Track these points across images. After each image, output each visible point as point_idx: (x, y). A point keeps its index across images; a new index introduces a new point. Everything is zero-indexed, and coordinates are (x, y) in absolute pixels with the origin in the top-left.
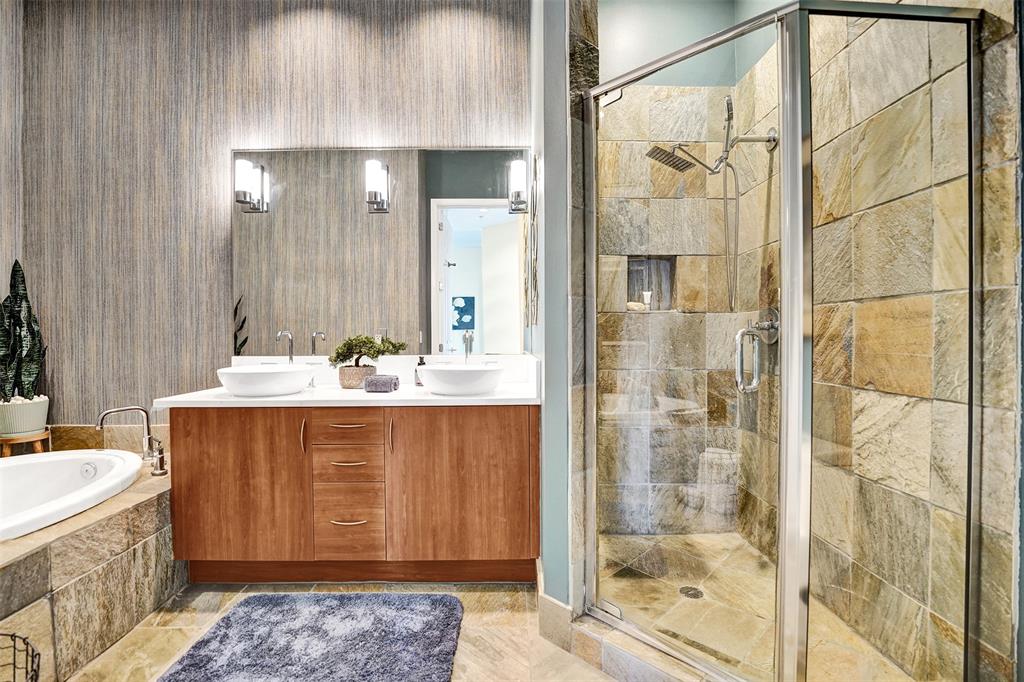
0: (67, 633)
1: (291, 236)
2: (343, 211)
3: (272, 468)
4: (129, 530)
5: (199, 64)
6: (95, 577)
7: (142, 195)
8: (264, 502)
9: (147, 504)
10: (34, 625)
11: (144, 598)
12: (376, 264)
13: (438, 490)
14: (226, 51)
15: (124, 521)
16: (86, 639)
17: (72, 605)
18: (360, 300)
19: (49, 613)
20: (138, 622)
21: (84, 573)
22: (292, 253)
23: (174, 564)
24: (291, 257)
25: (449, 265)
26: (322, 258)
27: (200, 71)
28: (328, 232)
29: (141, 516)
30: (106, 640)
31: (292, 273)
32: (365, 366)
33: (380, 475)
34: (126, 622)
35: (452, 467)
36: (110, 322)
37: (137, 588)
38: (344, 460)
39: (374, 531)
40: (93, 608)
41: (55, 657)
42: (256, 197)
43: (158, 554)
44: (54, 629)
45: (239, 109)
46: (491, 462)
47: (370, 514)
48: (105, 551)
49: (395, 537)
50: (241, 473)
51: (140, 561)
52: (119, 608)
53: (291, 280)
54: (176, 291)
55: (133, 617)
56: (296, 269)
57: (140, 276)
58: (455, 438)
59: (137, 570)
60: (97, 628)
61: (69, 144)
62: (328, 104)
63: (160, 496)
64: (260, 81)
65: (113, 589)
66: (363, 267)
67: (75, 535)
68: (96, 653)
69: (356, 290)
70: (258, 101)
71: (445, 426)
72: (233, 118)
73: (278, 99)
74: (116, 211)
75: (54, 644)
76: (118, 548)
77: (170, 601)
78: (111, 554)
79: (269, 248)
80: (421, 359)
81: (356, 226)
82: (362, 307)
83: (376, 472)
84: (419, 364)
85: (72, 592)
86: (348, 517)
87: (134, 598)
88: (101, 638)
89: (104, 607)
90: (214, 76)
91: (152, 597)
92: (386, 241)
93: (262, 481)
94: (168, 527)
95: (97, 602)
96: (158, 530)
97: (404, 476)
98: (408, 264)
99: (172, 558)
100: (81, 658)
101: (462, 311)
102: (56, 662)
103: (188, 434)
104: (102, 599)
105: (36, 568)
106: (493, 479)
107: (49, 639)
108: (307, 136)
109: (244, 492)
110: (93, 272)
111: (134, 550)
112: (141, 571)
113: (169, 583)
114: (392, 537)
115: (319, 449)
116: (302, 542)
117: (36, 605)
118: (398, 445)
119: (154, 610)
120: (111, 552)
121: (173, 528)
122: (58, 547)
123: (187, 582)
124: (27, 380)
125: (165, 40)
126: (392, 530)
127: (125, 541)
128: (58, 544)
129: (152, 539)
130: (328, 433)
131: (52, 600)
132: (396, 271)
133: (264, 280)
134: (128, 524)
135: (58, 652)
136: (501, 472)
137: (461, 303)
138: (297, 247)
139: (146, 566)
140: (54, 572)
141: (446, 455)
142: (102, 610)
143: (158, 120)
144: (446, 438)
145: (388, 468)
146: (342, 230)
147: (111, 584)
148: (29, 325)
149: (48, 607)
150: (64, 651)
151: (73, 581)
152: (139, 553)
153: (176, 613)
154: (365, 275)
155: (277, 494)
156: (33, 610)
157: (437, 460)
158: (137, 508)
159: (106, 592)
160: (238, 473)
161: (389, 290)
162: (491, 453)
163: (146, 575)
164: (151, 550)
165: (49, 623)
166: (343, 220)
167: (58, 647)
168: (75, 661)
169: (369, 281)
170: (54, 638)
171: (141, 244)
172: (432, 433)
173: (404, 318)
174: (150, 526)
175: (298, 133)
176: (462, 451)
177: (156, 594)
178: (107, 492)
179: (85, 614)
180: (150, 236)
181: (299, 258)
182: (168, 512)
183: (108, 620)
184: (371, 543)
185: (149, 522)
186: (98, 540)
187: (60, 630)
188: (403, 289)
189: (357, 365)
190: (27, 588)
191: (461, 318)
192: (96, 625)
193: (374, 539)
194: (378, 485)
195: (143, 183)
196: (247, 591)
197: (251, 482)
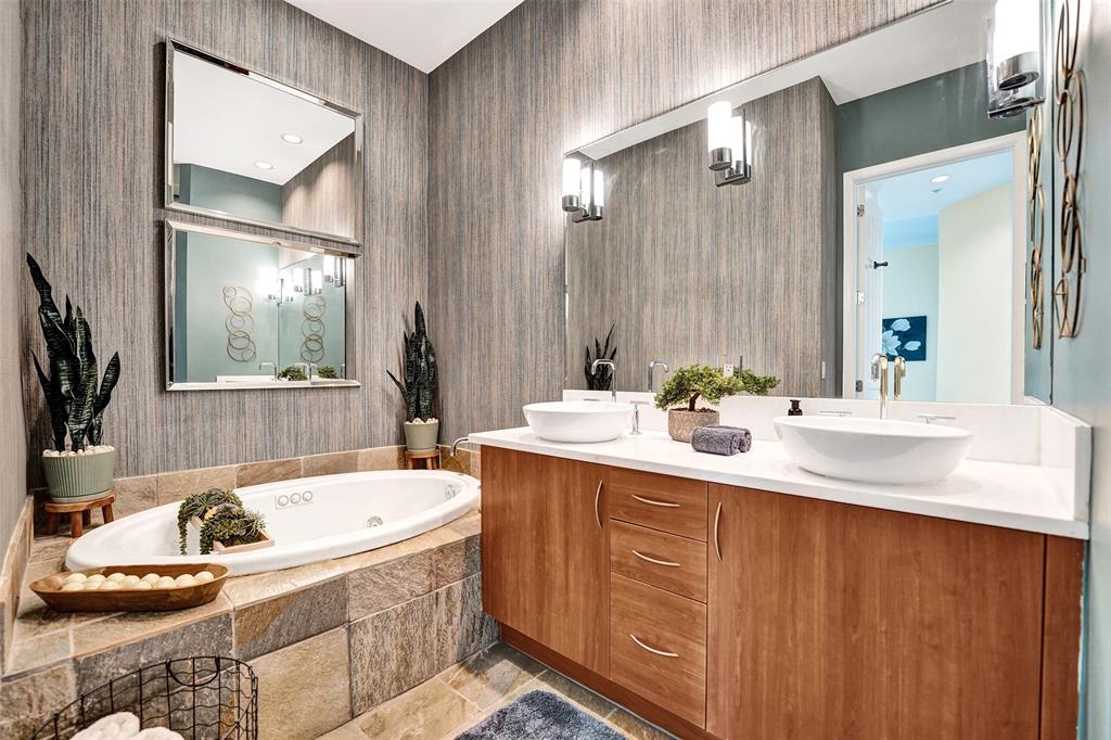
0: (363, 668)
1: (659, 255)
2: (717, 214)
3: (567, 538)
4: (431, 571)
5: (537, 72)
6: (394, 617)
7: (496, 226)
8: (558, 578)
9: (453, 547)
10: (332, 652)
11: (446, 647)
12: (759, 275)
13: (800, 650)
14: (560, 44)
15: (427, 562)
16: (382, 678)
17: (369, 639)
18: (737, 322)
19: (346, 643)
20: (439, 671)
21: (382, 609)
22: (661, 275)
23: (484, 615)
24: (660, 281)
25: (876, 265)
26: (692, 274)
27: (537, 80)
28: (699, 245)
29: (447, 558)
30: (403, 683)
31: (660, 297)
32: (704, 410)
33: (701, 592)
34: (425, 667)
35: (831, 619)
36: (476, 353)
37: (438, 635)
38: (648, 550)
39: (689, 676)
40: (390, 646)
41: (351, 689)
42: (585, 203)
43: (464, 602)
44: (350, 660)
45: (571, 104)
46: (926, 638)
47: (684, 646)
48: (405, 590)
49: (721, 698)
50: (537, 534)
51: (443, 606)
52: (417, 654)
53: (660, 305)
54: (520, 320)
55: (433, 665)
56: (665, 291)
57: (495, 305)
58: (840, 566)
59: (440, 615)
60: (394, 668)
61: (452, 191)
62: (663, 54)
63: (469, 540)
64: (591, 63)
65: (412, 631)
66: (742, 280)
67: (373, 569)
68: (392, 694)
69: (733, 310)
70: (588, 85)
71: (818, 536)
72: (565, 114)
73: (607, 75)
74: (479, 247)
75: (350, 675)
76: (419, 590)
77: (475, 656)
78: (411, 595)
79: (638, 272)
80: (795, 404)
81: (733, 228)
82: (740, 332)
83: (695, 584)
84: (791, 413)
85: (370, 626)
86: (652, 638)
87: (435, 645)
88: (398, 680)
89: (402, 648)
90: (550, 77)
91: (456, 647)
92: (774, 242)
93: (556, 550)
94: (477, 575)
95: (394, 642)
96: (465, 576)
97: (740, 606)
98: (805, 267)
99: (481, 609)
100: (377, 696)
101: (904, 337)
102: (351, 694)
103: (494, 477)
104: (400, 639)
105: (334, 596)
106: (930, 674)
107: (345, 669)
108: (639, 107)
109: (540, 558)
110: (466, 308)
111: (437, 593)
112: (445, 619)
113: (476, 636)
114: (715, 696)
115: (617, 527)
116: (597, 646)
117: (334, 633)
118: (729, 550)
119: (458, 662)
120: (412, 593)
121: (483, 576)
122: (355, 580)
123: (498, 638)
124: (424, 404)
125: (511, 61)
126: (716, 686)
127: (427, 583)
128: (356, 575)
129: (457, 585)
130: (629, 507)
131: (349, 629)
132: (787, 281)
133: (634, 307)
134: (431, 565)
135: (354, 684)
136: (952, 667)
137: (904, 326)
138: (666, 266)
139: (450, 612)
140: (352, 603)
141: (820, 593)
142: (399, 651)
143: (507, 147)
144: (819, 562)
145: (713, 584)
146: (716, 237)
147: (411, 626)
148: (427, 357)
149: (345, 637)
150: (360, 684)
151: (371, 616)
152: (443, 599)
153: (471, 676)
154: (745, 290)
155: (571, 572)
156: (331, 637)
157: (801, 597)
158: (441, 549)
159: (404, 633)
160: (534, 533)
161: (777, 307)
162: (927, 618)
163: (449, 622)
164: (457, 596)
165: (345, 653)
166: (717, 225)
167: (354, 680)
168: (370, 696)
169: (749, 297)
170: (349, 669)
171: (496, 275)
172: (794, 546)
173: (797, 345)
174: (456, 571)
175: (630, 109)
176: (855, 593)
177: (461, 645)
178: (426, 524)
179: (381, 651)
180: (502, 266)
181: (668, 280)
182: (477, 557)
183: (406, 663)
184: (683, 691)
185: (455, 566)
186: (398, 577)
187: (356, 663)
188: (796, 304)
189: (692, 408)
190: (325, 615)
191: (903, 345)
192: (393, 666)
193: (688, 688)
194: (696, 606)
195: (497, 214)
196: (543, 679)
197: (546, 548)
